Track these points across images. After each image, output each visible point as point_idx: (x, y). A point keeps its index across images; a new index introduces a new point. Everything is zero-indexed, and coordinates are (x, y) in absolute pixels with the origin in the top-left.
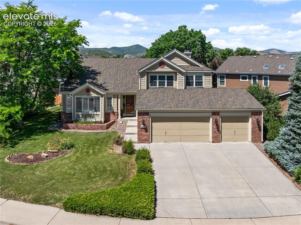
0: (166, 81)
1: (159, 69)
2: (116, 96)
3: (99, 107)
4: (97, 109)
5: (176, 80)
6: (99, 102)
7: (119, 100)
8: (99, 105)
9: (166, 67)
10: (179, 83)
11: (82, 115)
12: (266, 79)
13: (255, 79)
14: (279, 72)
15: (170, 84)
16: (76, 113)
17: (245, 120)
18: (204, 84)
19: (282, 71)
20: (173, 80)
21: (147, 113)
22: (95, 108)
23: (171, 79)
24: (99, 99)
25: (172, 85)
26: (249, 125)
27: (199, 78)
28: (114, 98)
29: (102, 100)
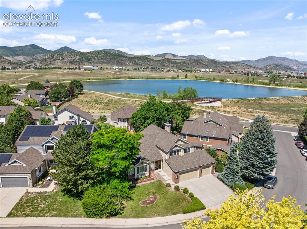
0: (176, 153)
1: (175, 149)
2: (152, 162)
3: (147, 170)
4: (146, 171)
5: (180, 152)
6: (147, 167)
7: (154, 164)
8: (147, 168)
9: (177, 147)
10: (182, 153)
11: (140, 175)
12: (207, 138)
13: (202, 138)
14: (214, 136)
15: (178, 154)
16: (137, 174)
17: (209, 166)
18: (190, 151)
19: (214, 134)
20: (179, 152)
21: (178, 172)
22: (145, 170)
23: (178, 151)
24: (147, 165)
25: (179, 154)
26: (211, 168)
27: (189, 149)
28: (152, 163)
29: (148, 166)
